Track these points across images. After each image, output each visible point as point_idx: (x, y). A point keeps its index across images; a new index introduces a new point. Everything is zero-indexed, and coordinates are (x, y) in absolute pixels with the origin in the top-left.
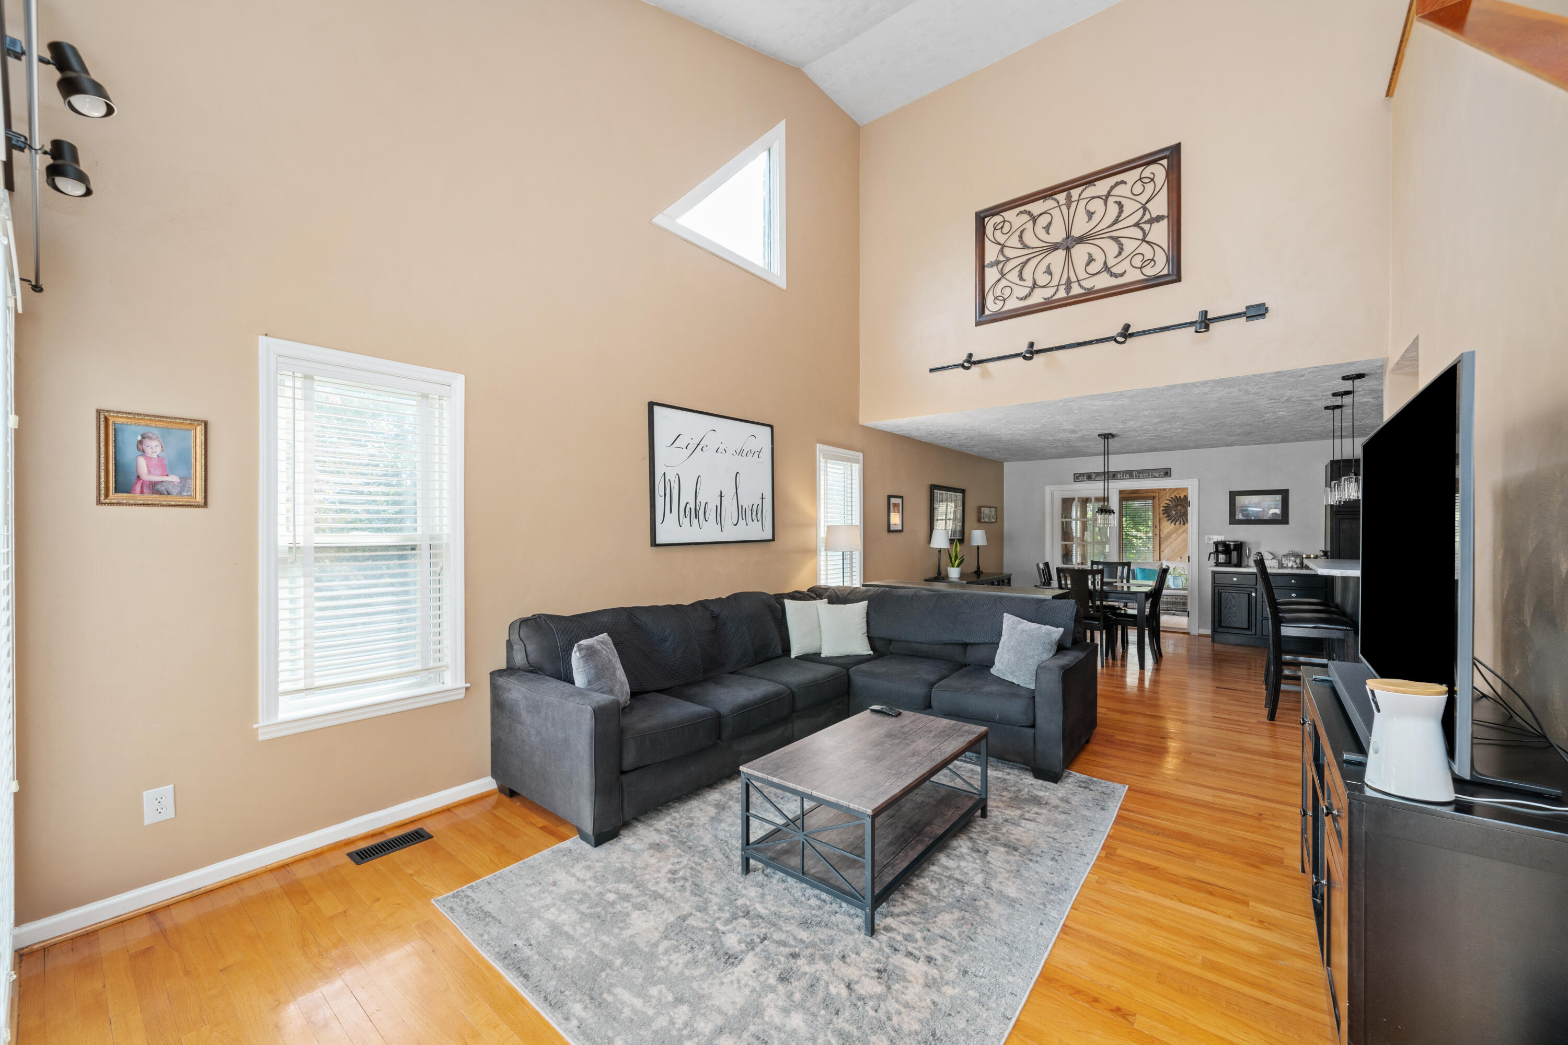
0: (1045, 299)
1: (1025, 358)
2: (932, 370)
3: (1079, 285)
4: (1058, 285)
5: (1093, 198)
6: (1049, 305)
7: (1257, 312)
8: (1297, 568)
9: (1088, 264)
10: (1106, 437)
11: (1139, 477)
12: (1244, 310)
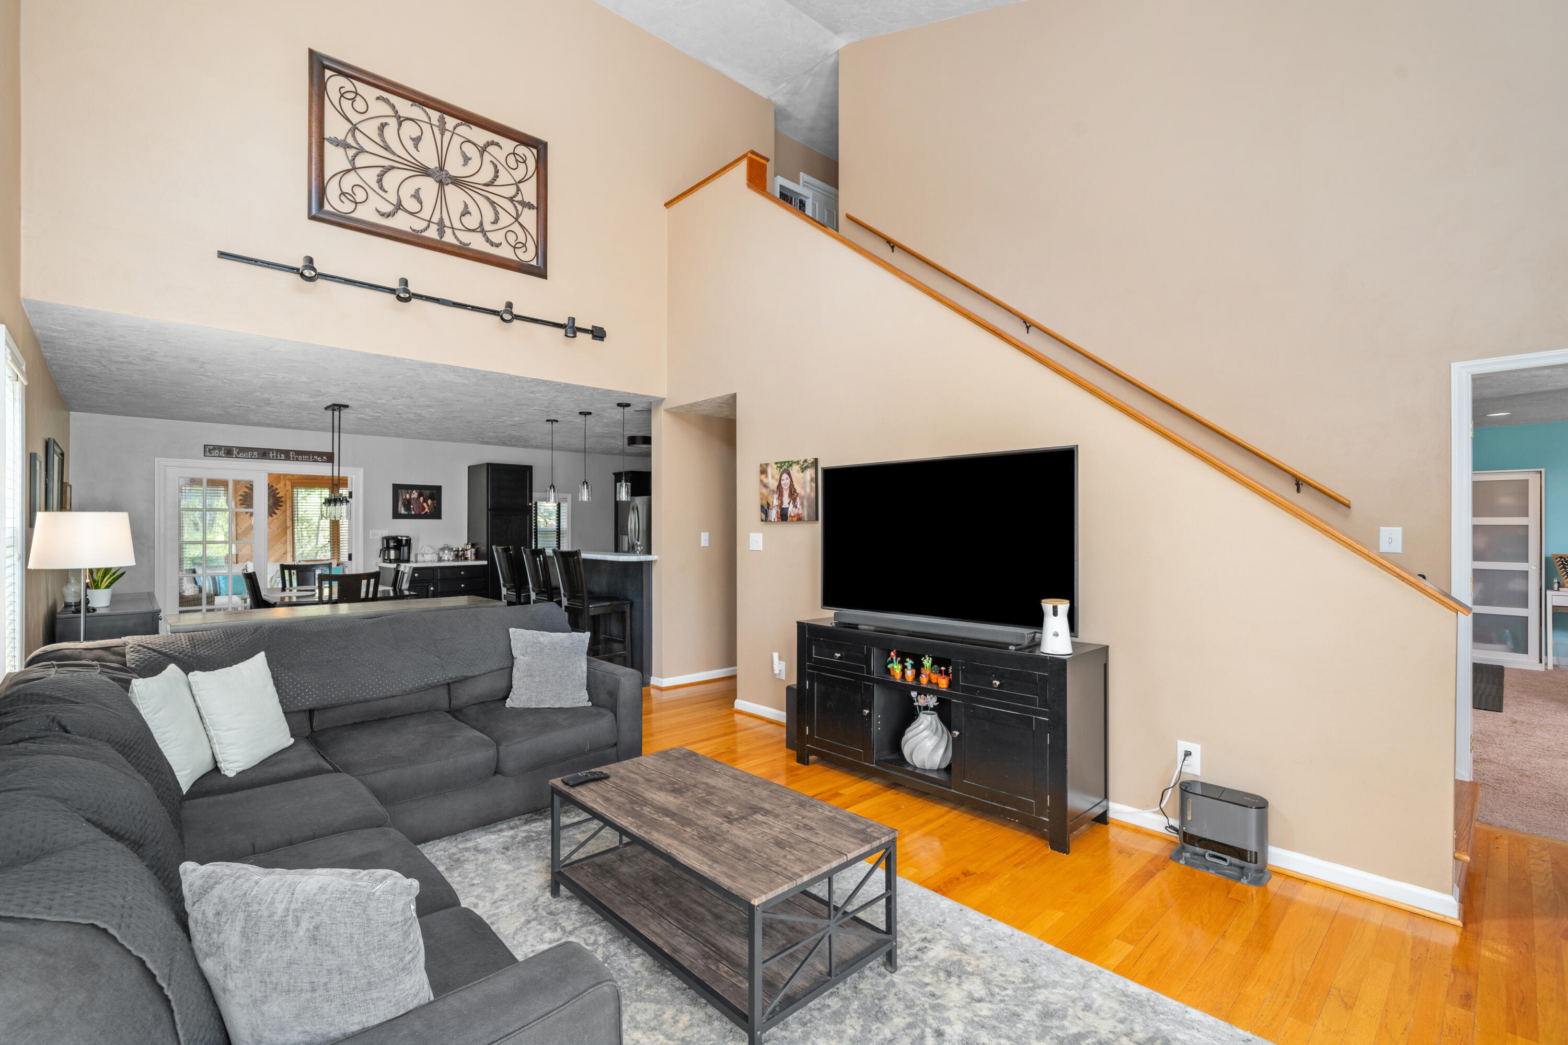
0: (414, 230)
1: (399, 298)
2: (222, 255)
3: (454, 233)
4: (430, 221)
5: (469, 141)
6: (413, 239)
7: (598, 334)
8: (453, 560)
9: (463, 215)
10: (337, 407)
11: (297, 460)
12: (591, 328)
